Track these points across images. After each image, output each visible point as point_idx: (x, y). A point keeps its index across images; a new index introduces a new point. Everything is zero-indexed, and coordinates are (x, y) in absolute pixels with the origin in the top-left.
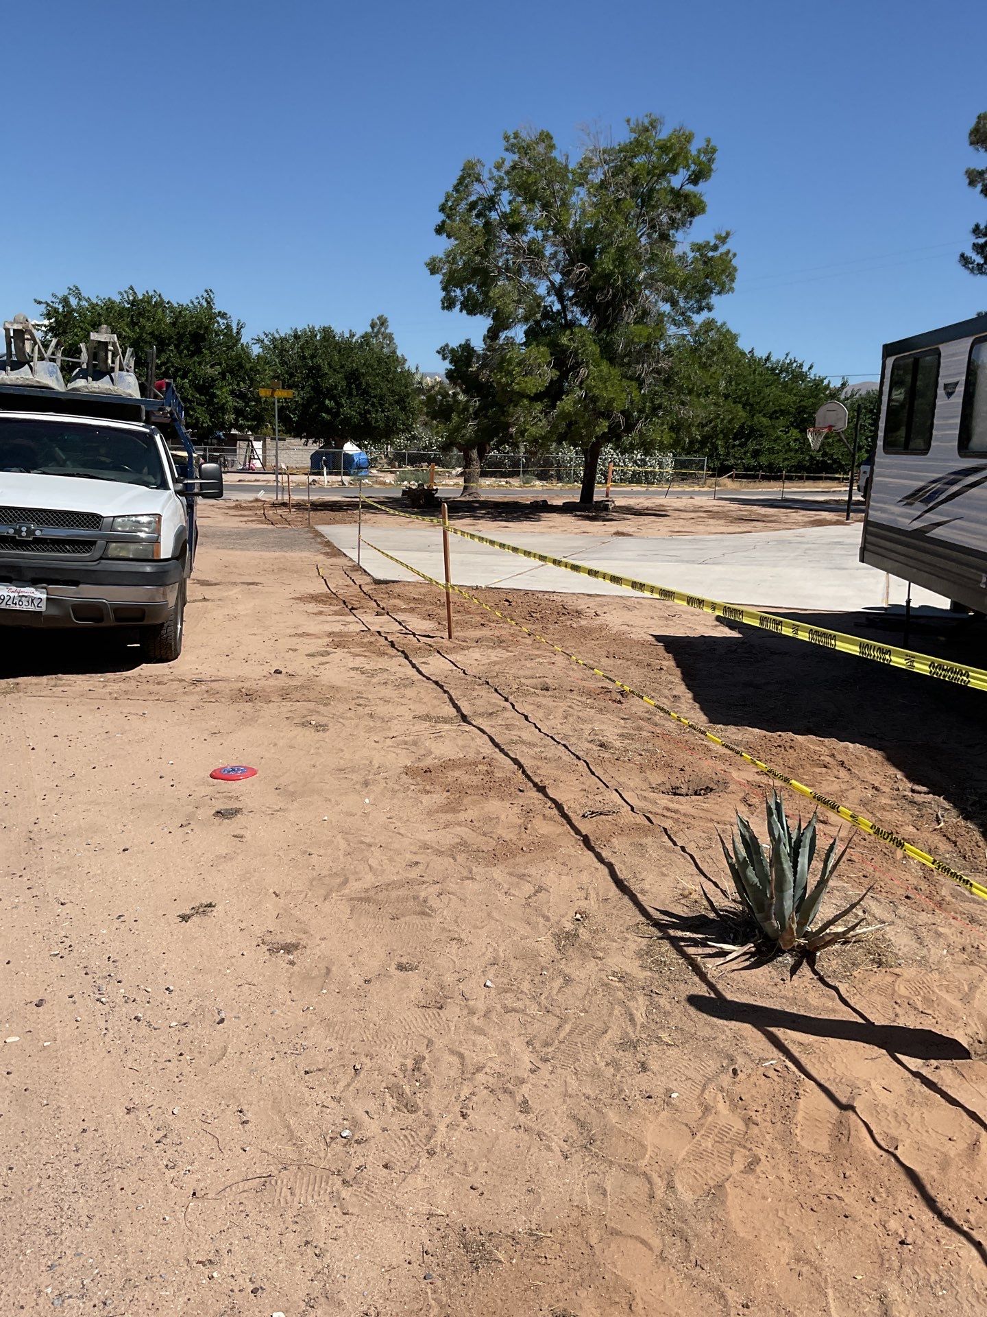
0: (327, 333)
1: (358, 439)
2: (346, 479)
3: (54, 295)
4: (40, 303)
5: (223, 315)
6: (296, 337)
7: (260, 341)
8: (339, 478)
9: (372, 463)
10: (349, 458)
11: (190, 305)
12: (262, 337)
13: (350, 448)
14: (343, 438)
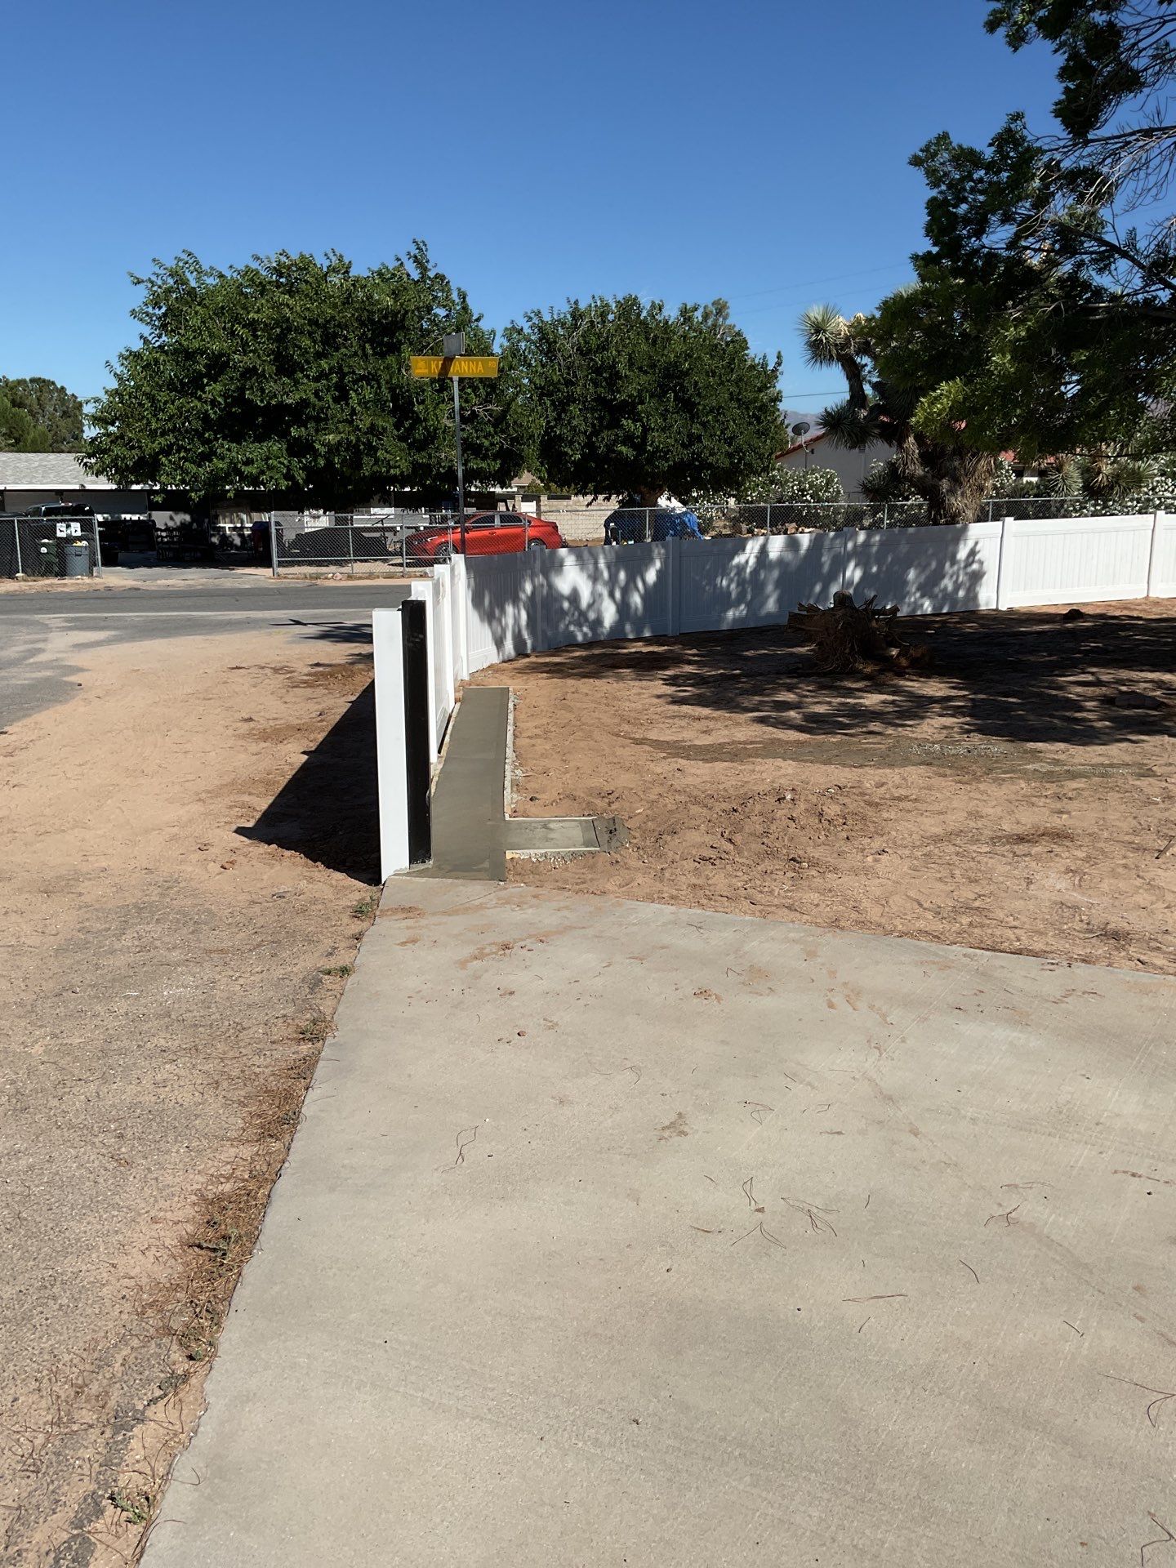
3: (160, 265)
4: (139, 282)
6: (577, 315)
7: (515, 329)
12: (521, 322)
14: (654, 490)
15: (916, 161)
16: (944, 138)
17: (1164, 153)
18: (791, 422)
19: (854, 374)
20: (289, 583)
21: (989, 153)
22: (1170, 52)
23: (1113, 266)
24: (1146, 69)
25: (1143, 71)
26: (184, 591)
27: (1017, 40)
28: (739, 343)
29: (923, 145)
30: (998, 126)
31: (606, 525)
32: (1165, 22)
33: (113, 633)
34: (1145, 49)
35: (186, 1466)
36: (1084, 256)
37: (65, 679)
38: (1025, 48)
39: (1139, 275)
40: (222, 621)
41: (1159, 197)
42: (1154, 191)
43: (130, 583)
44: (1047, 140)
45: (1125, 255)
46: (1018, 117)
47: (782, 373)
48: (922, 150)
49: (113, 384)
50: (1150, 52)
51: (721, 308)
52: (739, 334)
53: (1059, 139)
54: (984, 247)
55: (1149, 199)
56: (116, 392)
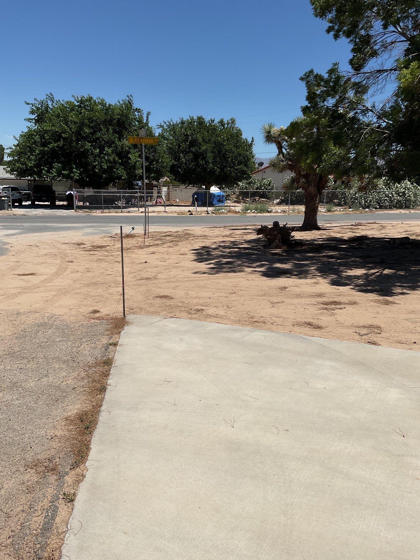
0: (201, 121)
1: (219, 183)
2: (210, 209)
3: (35, 99)
4: (28, 104)
5: (138, 110)
6: (183, 123)
7: (161, 126)
8: (205, 209)
9: (227, 197)
10: (212, 196)
11: (118, 103)
12: (163, 124)
13: (214, 190)
14: (210, 184)
15: (302, 79)
16: (311, 72)
17: (383, 78)
18: (257, 161)
19: (280, 147)
20: (80, 214)
21: (326, 76)
22: (387, 44)
23: (367, 114)
24: (378, 49)
25: (378, 50)
26: (42, 216)
27: (336, 37)
28: (239, 133)
29: (304, 73)
30: (330, 67)
31: (193, 196)
32: (385, 34)
33: (20, 231)
34: (378, 43)
35: (83, 486)
36: (358, 110)
37: (4, 247)
38: (339, 40)
39: (376, 118)
40: (58, 227)
41: (382, 92)
42: (380, 90)
43: (22, 213)
44: (346, 72)
45: (371, 111)
46: (336, 64)
47: (254, 144)
48: (304, 75)
49: (16, 143)
50: (380, 44)
51: (233, 121)
52: (239, 130)
53: (349, 72)
54: (325, 105)
55: (379, 93)
56: (18, 145)
